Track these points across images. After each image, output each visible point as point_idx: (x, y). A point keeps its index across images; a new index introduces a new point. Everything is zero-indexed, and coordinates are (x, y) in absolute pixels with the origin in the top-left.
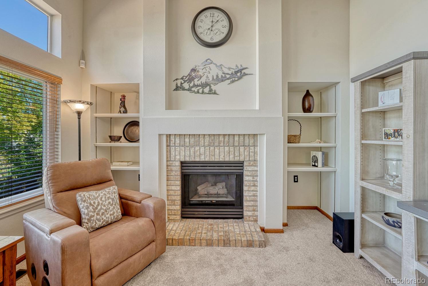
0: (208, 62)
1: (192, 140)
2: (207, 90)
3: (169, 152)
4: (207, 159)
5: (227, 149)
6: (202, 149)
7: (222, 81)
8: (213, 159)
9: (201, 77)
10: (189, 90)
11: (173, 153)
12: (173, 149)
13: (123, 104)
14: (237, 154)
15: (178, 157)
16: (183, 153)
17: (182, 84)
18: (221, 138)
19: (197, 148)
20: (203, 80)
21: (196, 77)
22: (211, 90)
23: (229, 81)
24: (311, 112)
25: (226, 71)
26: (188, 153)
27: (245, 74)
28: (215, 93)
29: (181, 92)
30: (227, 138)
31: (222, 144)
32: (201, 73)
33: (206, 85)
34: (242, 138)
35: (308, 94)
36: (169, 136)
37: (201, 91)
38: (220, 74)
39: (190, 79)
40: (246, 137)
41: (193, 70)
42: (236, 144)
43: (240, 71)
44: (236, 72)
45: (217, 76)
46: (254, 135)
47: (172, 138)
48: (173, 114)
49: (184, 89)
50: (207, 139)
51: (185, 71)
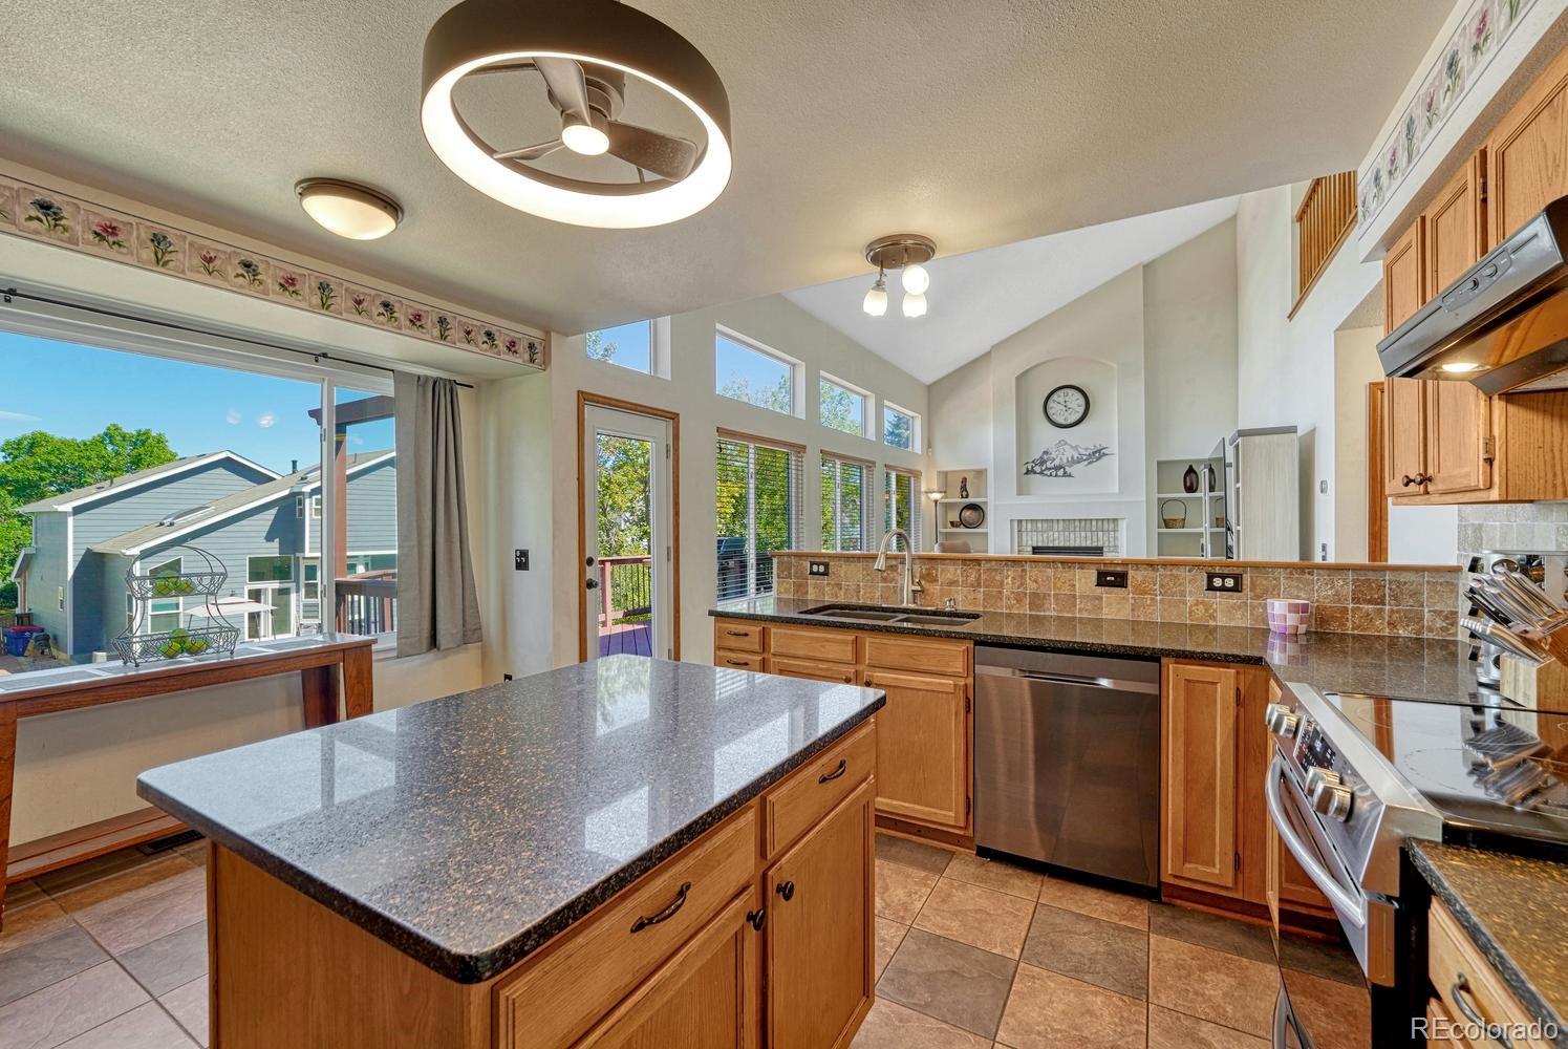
0: (1062, 443)
1: (1045, 525)
2: (1061, 472)
3: (1020, 537)
4: (1062, 545)
5: (1083, 534)
6: (1056, 535)
7: (1079, 462)
8: (1067, 545)
9: (1054, 459)
10: (1041, 473)
11: (1024, 538)
12: (1024, 534)
13: (964, 488)
14: (1095, 539)
15: (1030, 543)
16: (1035, 538)
17: (1032, 467)
18: (1077, 523)
19: (1051, 533)
20: (1057, 462)
21: (1048, 459)
22: (1065, 473)
23: (1086, 463)
24: (1195, 491)
25: (1083, 452)
26: (1040, 538)
27: (1105, 455)
28: (1070, 476)
29: (1032, 476)
30: (1083, 523)
31: (1078, 529)
32: (1053, 456)
33: (1060, 467)
34: (1100, 523)
35: (1191, 471)
36: (1020, 521)
37: (1054, 474)
38: (1076, 455)
39: (1042, 462)
40: (1106, 523)
41: (1046, 453)
42: (1094, 529)
43: (1099, 451)
44: (1094, 453)
45: (1072, 458)
46: (1115, 520)
47: (1024, 523)
48: (1024, 500)
49: (1035, 473)
50: (1061, 524)
51: (1037, 455)
